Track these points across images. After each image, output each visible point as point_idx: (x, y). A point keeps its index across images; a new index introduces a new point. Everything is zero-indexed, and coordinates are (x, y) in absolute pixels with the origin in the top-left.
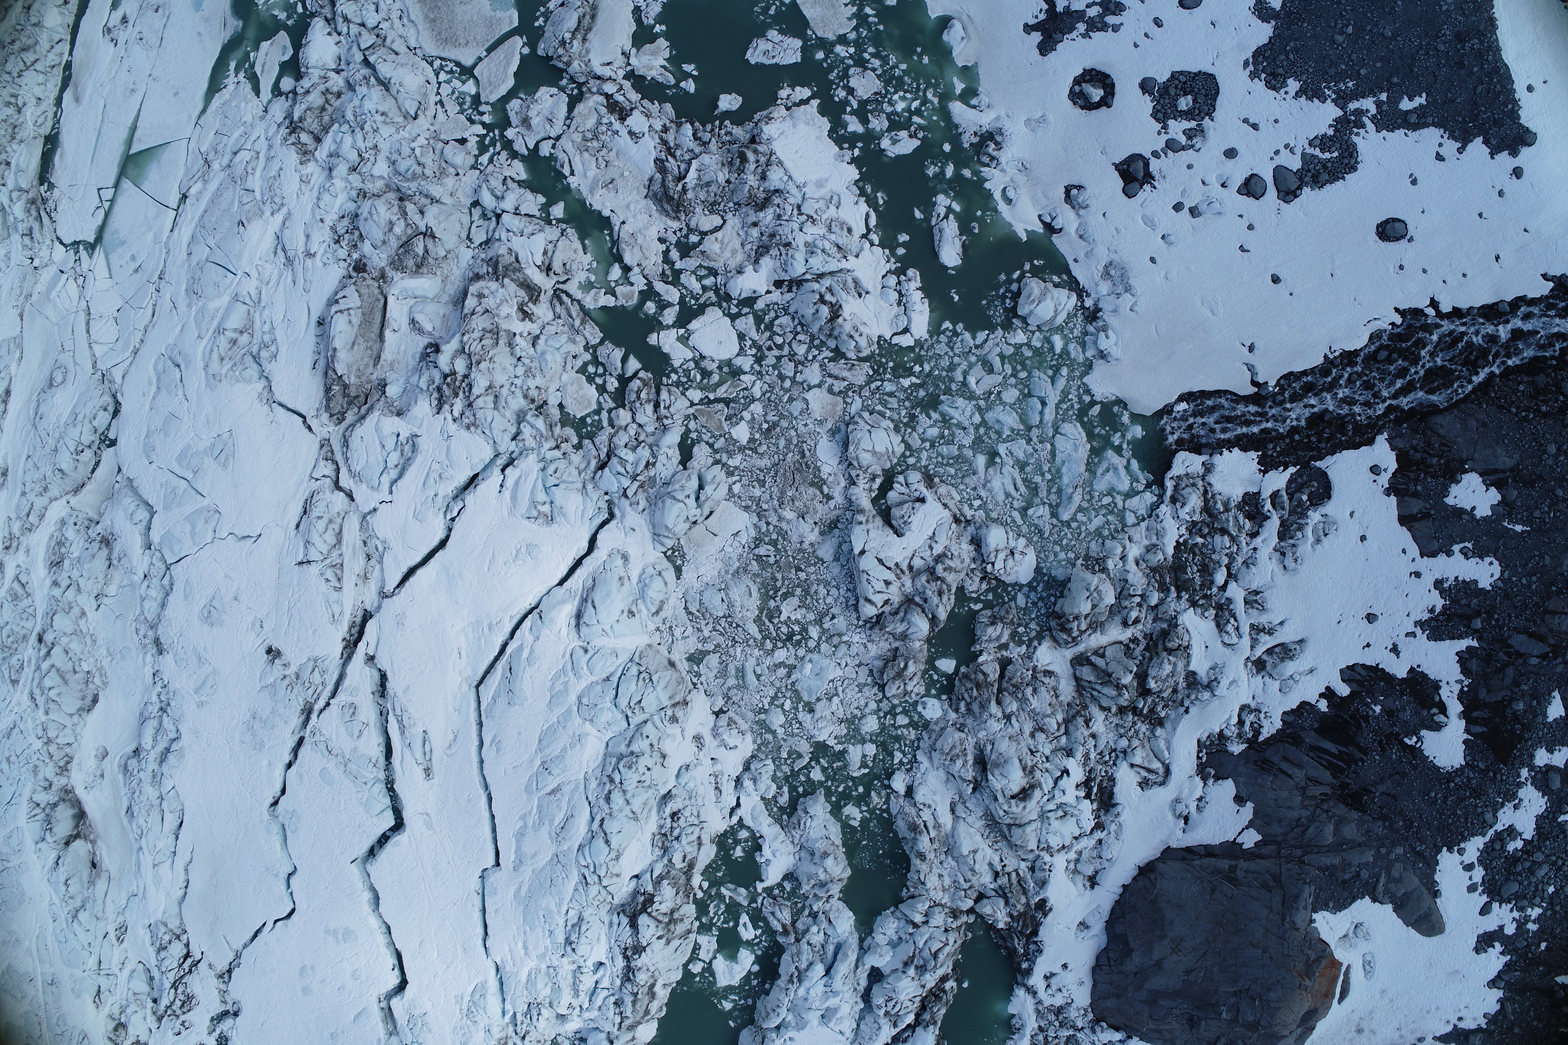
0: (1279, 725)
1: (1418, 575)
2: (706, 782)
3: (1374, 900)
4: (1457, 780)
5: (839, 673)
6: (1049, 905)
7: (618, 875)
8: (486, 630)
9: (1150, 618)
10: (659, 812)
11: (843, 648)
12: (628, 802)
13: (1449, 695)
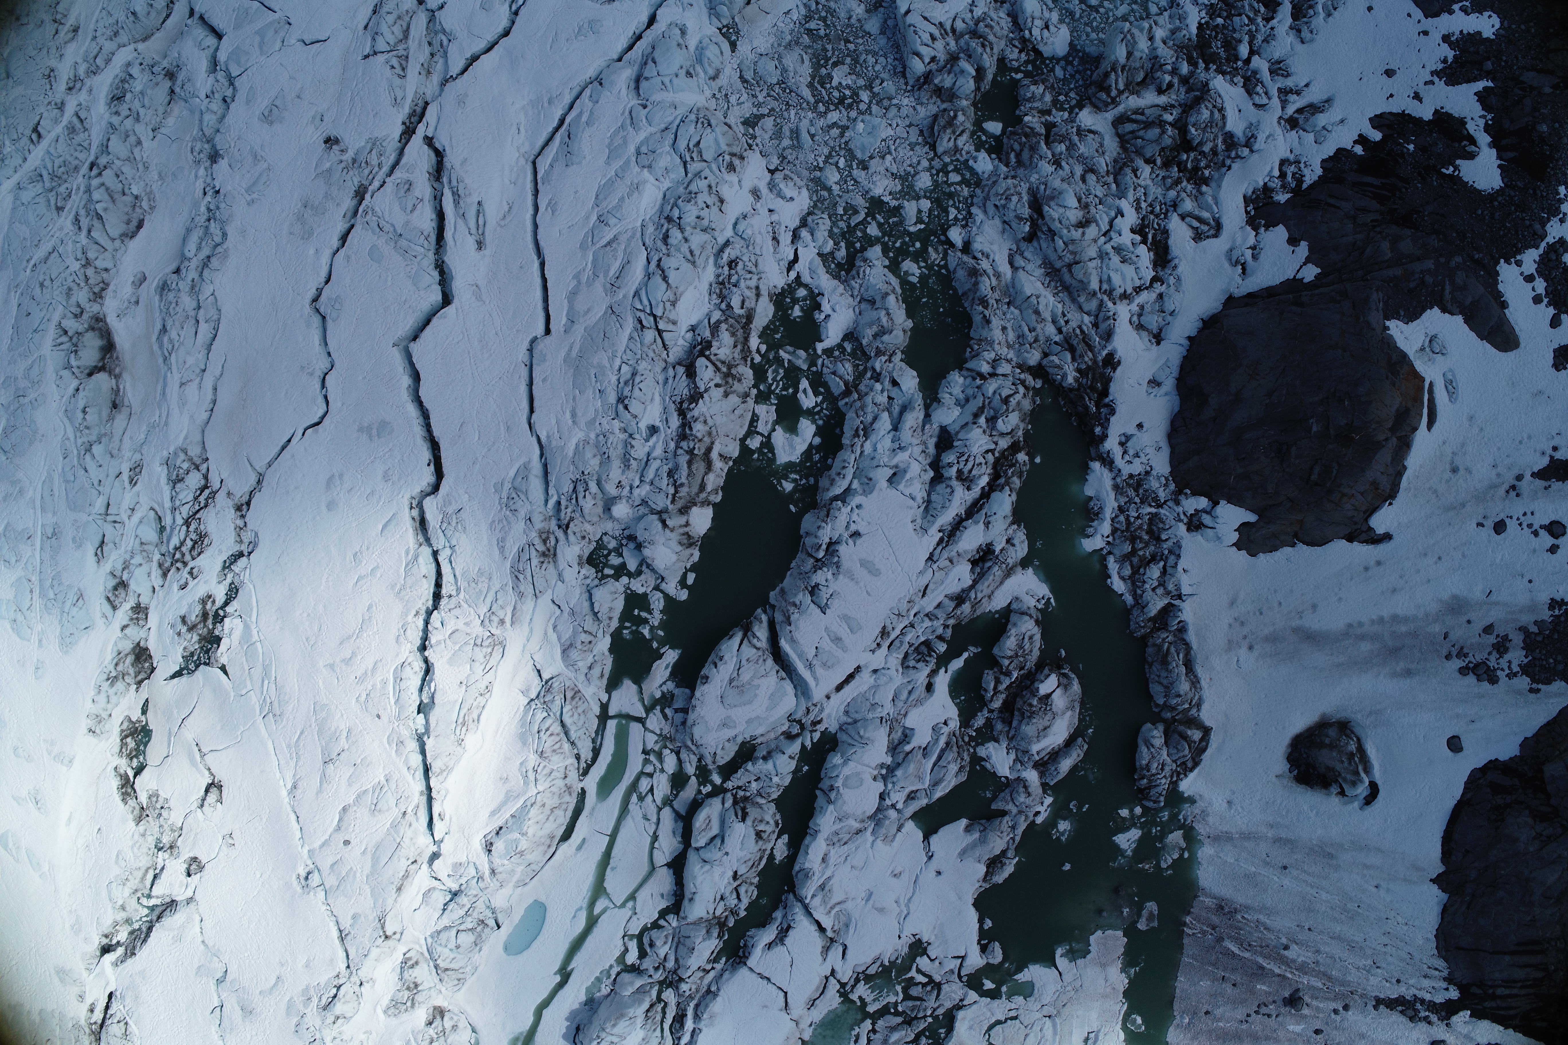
0: (1319, 172)
1: (1426, 33)
2: (764, 231)
3: (1444, 310)
4: (1500, 199)
5: (890, 132)
6: (1117, 357)
7: (674, 323)
8: (546, 105)
9: (1183, 90)
10: (716, 264)
11: (893, 111)
12: (686, 240)
13: (1476, 127)
